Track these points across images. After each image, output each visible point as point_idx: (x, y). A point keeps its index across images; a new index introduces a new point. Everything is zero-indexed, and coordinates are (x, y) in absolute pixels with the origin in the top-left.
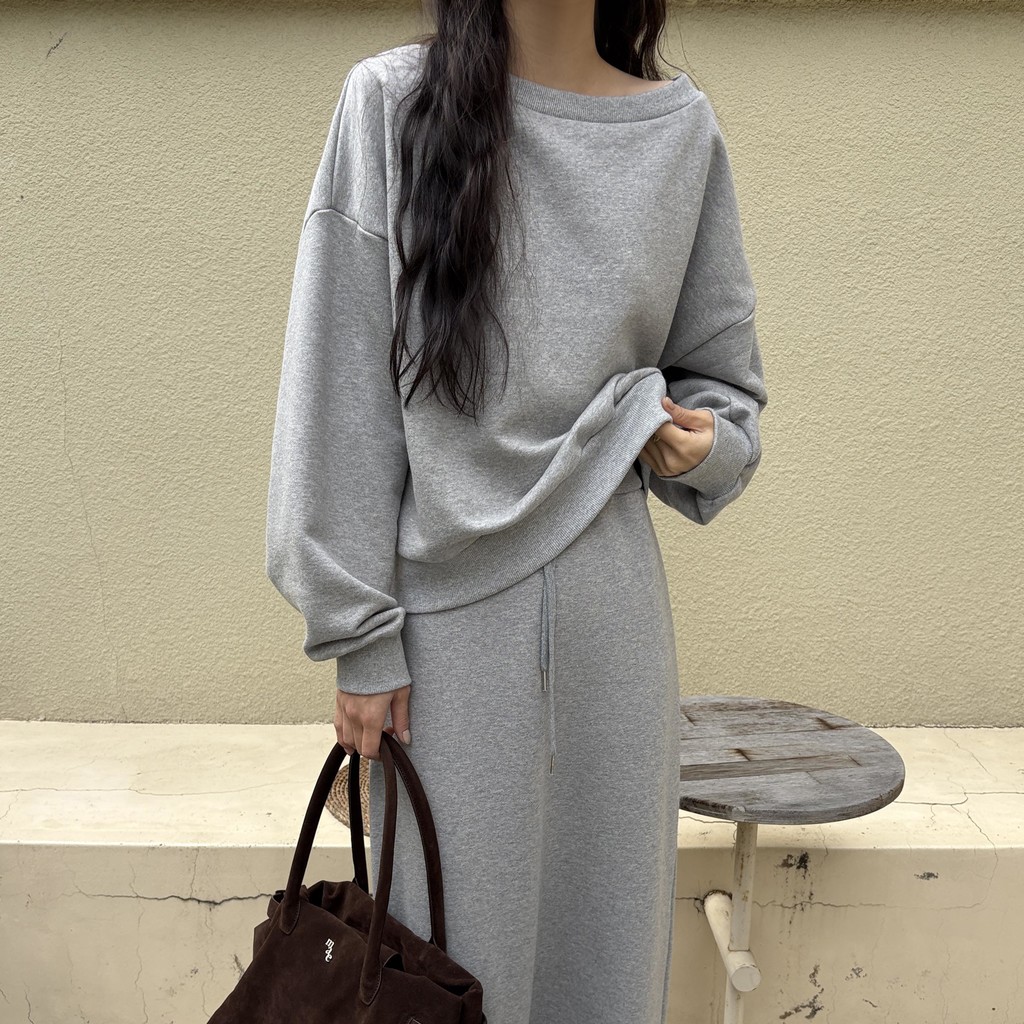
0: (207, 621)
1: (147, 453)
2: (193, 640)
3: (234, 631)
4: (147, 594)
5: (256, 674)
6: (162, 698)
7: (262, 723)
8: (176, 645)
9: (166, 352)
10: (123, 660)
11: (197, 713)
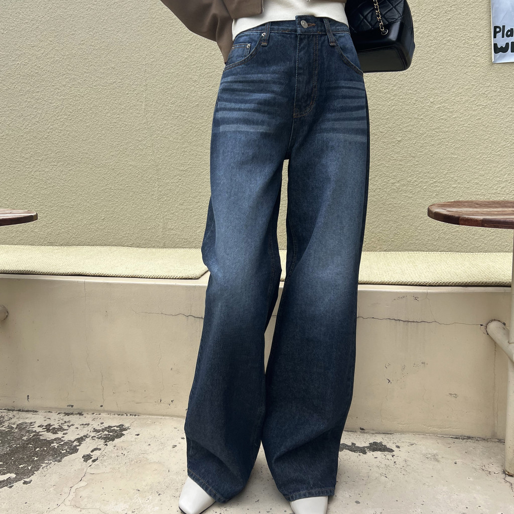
1: (183, 115)
9: (195, 65)
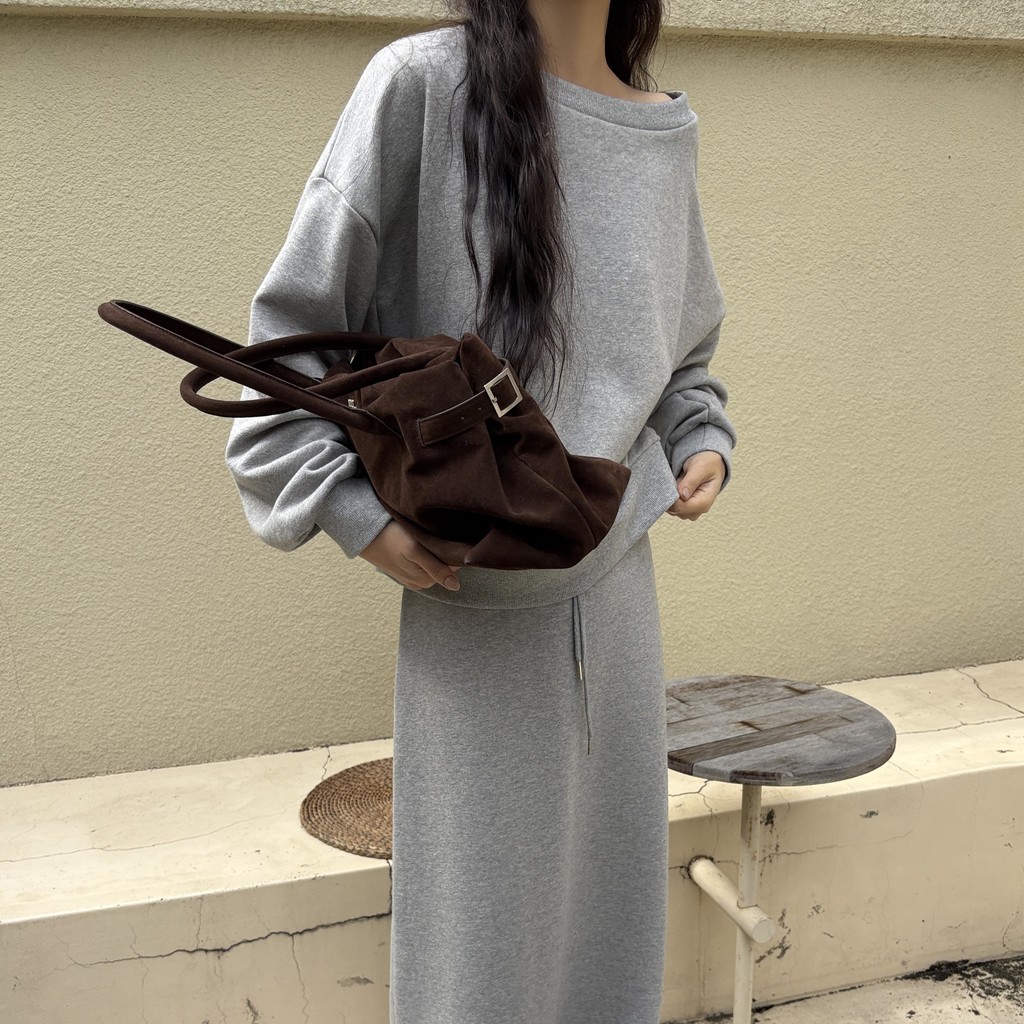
0: (130, 666)
1: (52, 497)
2: (116, 687)
3: (159, 673)
4: (63, 645)
5: (185, 715)
6: (85, 750)
7: (194, 762)
8: (97, 694)
9: (66, 389)
10: (41, 717)
11: (125, 762)
